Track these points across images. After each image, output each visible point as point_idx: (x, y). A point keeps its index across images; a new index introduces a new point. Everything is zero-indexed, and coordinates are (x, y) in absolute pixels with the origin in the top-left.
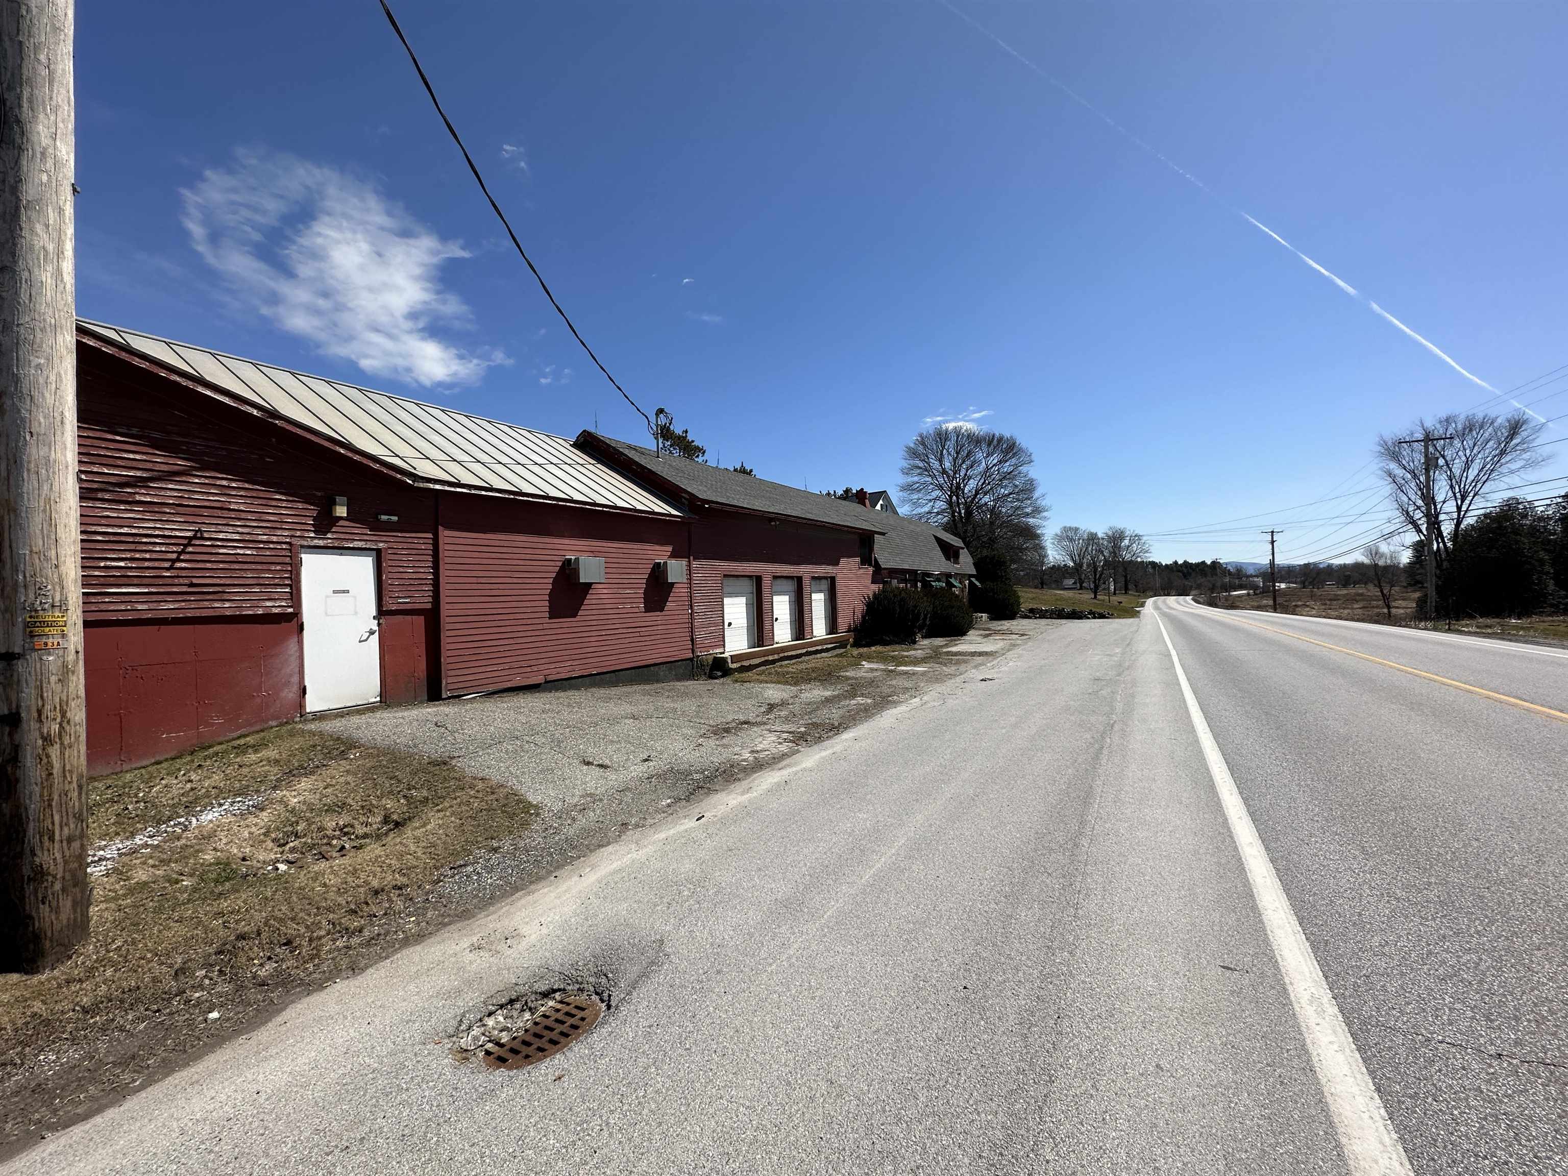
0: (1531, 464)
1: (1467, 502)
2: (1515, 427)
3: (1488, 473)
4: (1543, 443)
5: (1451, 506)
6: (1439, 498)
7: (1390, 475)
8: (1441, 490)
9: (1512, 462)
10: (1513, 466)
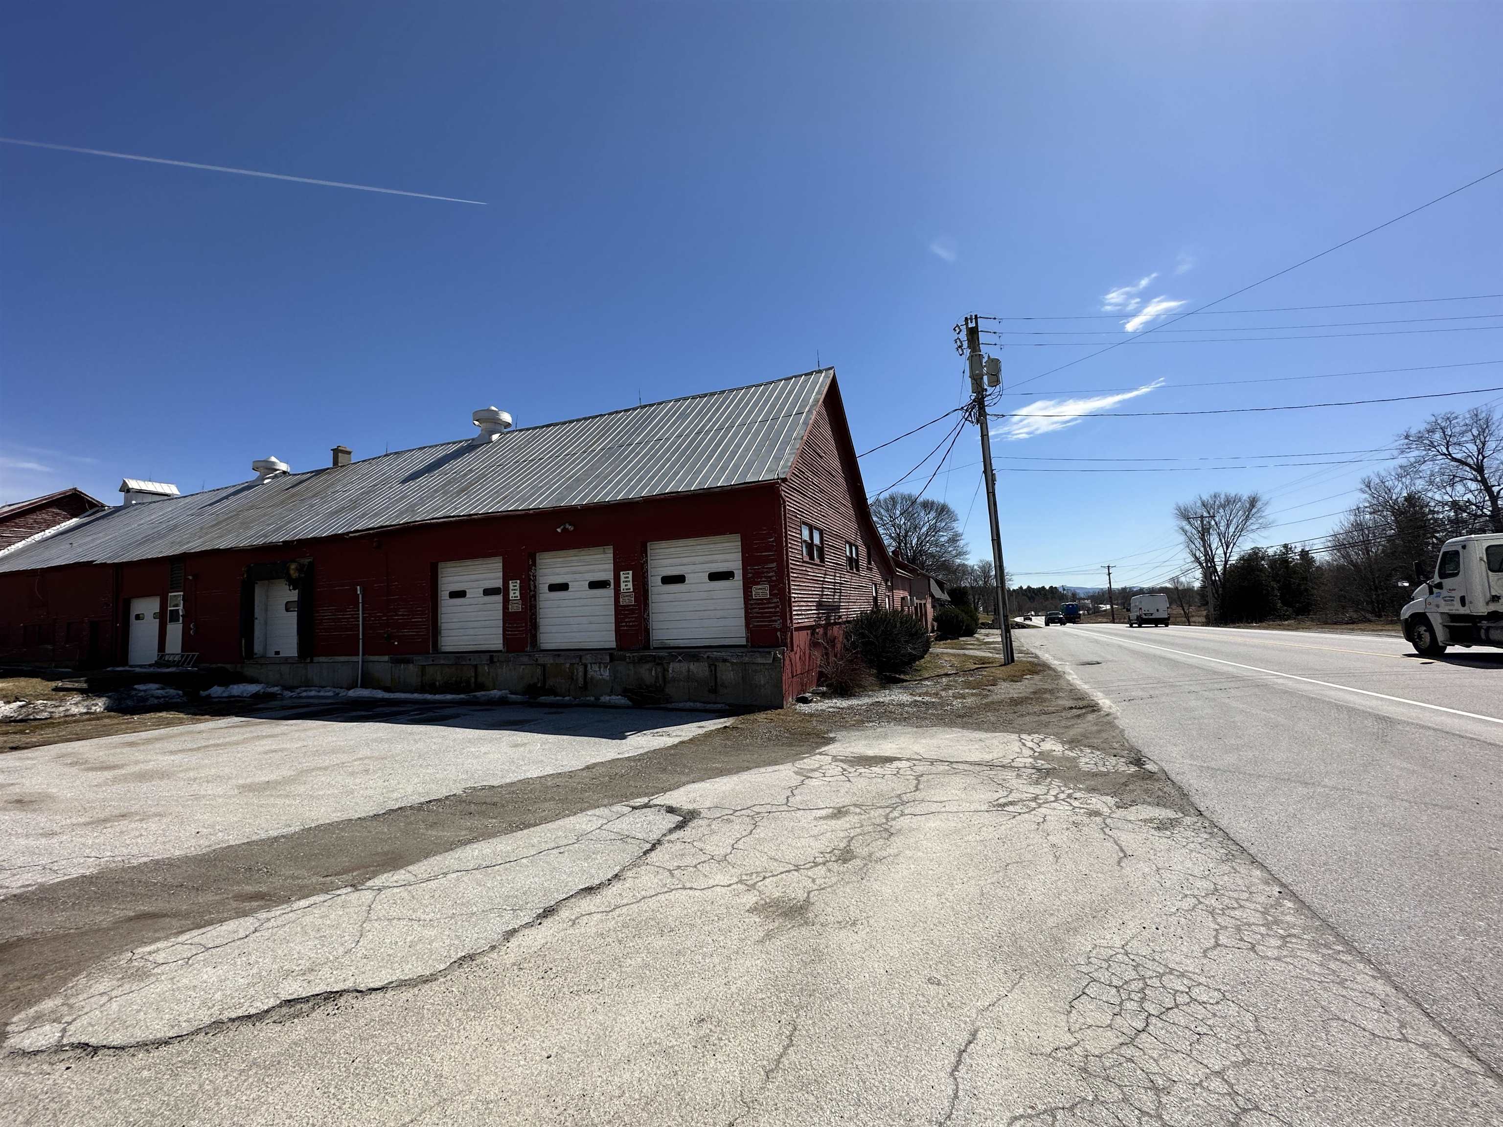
0: (1264, 527)
1: (1230, 549)
2: (1253, 502)
3: (1241, 530)
4: (1269, 512)
5: (1220, 551)
6: (1214, 546)
7: (1183, 530)
8: (1214, 541)
9: (1252, 524)
10: (1254, 527)
